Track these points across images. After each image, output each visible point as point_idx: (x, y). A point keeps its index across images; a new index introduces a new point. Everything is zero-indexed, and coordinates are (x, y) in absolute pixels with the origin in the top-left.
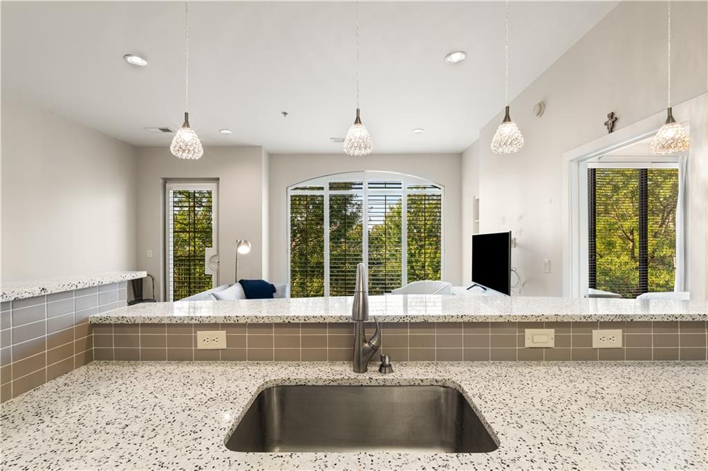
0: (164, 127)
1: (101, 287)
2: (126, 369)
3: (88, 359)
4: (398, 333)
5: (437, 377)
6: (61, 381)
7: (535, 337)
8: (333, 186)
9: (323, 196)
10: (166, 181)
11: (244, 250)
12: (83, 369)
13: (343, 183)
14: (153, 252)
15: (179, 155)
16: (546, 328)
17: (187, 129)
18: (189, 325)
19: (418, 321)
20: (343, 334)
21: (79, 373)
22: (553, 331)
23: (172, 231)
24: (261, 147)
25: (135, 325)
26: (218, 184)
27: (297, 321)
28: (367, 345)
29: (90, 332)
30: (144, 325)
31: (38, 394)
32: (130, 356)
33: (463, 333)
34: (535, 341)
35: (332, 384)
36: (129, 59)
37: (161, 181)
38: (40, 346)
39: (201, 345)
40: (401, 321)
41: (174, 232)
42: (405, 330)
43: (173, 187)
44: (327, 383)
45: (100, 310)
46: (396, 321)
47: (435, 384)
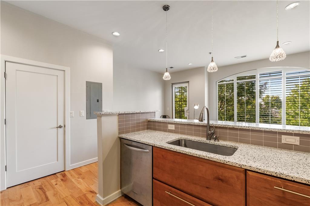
0: (171, 67)
1: (150, 113)
2: (154, 131)
3: (148, 129)
4: (224, 131)
5: (233, 145)
6: (143, 131)
7: (287, 139)
8: (239, 78)
9: (233, 83)
10: (173, 84)
11: (196, 107)
12: (147, 130)
13: (244, 77)
14: (169, 109)
15: (165, 80)
16: (294, 136)
17: (167, 73)
18: (166, 123)
19: (231, 127)
20: (205, 129)
21: (146, 131)
22: (299, 138)
23: (174, 101)
24: (204, 67)
25: (156, 122)
26: (189, 83)
27: (192, 124)
28: (210, 132)
29: (148, 123)
30: (158, 122)
31: (139, 132)
32: (155, 129)
33: (250, 134)
34: (287, 141)
35: (198, 141)
36: (160, 51)
37: (171, 84)
38: (139, 123)
39: (169, 128)
40: (224, 126)
41: (175, 102)
42: (227, 130)
43: (174, 86)
44: (197, 141)
45: (150, 118)
46: (222, 126)
47: (232, 147)
